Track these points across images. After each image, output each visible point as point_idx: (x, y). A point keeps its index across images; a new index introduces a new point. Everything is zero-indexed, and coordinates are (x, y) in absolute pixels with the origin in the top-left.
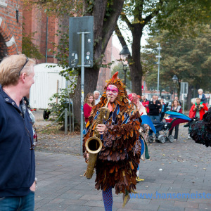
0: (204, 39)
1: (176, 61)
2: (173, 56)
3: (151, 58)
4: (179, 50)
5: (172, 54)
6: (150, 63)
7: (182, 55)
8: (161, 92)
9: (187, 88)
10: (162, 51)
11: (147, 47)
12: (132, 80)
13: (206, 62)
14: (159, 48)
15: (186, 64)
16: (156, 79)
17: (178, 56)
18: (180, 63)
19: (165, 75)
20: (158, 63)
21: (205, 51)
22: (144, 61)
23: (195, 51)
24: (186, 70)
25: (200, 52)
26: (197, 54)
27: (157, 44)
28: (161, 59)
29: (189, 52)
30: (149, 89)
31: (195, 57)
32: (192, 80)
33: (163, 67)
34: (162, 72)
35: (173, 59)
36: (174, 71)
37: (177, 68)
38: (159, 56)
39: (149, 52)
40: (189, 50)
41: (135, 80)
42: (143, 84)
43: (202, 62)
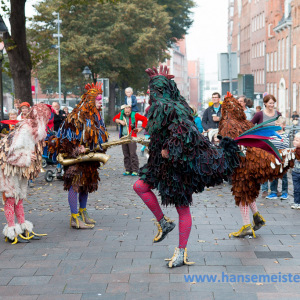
0: (132, 6)
1: (88, 43)
2: (82, 34)
3: (45, 38)
4: (91, 24)
5: (80, 30)
6: (43, 47)
7: (98, 33)
8: (65, 95)
9: (108, 87)
10: (63, 26)
11: (37, 19)
12: (13, 76)
13: (137, 44)
14: (58, 21)
15: (105, 47)
16: (56, 74)
17: (91, 34)
18: (95, 45)
19: (70, 66)
20: (57, 47)
21: (134, 25)
22: (33, 44)
23: (118, 26)
24: (105, 58)
25: (126, 28)
26: (122, 31)
27: (54, 13)
28: (62, 40)
29: (109, 28)
30: (44, 92)
31: (119, 35)
32: (115, 75)
33: (66, 53)
34: (66, 62)
35: (83, 39)
36: (86, 60)
37: (90, 54)
38: (59, 35)
39: (41, 28)
40: (108, 25)
41: (20, 77)
42: (34, 82)
43: (130, 44)
